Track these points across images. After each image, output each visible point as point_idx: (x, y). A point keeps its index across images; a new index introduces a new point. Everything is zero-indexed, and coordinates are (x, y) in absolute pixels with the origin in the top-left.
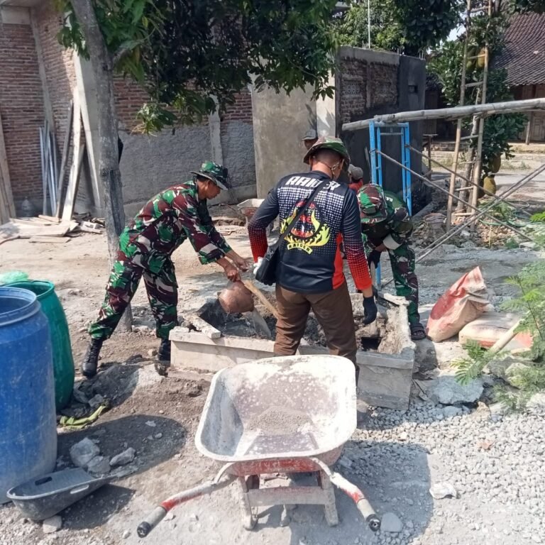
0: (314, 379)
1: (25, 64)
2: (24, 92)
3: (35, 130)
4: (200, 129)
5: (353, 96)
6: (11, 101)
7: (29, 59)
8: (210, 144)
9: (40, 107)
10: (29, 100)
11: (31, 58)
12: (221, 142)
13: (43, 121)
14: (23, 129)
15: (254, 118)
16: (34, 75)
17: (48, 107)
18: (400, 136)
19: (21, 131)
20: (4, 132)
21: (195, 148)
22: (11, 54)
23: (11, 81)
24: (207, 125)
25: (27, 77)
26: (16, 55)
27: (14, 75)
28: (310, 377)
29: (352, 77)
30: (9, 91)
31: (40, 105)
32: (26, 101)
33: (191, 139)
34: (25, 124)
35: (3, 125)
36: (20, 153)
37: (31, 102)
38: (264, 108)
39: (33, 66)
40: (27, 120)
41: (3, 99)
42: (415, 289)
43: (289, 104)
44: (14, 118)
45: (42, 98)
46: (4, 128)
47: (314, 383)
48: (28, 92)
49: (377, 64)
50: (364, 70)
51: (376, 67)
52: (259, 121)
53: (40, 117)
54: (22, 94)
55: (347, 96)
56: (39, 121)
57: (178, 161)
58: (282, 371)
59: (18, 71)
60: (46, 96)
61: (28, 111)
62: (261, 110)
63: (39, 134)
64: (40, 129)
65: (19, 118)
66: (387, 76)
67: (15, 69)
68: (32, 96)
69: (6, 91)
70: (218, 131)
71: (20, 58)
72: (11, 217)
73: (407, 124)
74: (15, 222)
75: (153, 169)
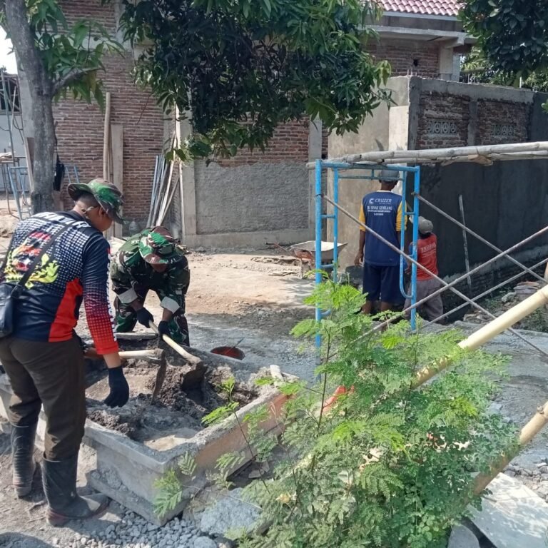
1: (151, 97)
2: (147, 123)
3: (153, 158)
4: (298, 165)
6: (134, 131)
8: (308, 180)
9: (159, 137)
10: (150, 130)
13: (160, 150)
14: (142, 157)
15: (329, 155)
16: (158, 107)
17: (166, 137)
19: (140, 158)
20: (124, 158)
21: (290, 184)
23: (135, 112)
25: (152, 109)
27: (139, 107)
29: (442, 114)
30: (133, 121)
31: (159, 135)
33: (288, 174)
34: (144, 152)
35: (124, 152)
36: (137, 178)
37: (152, 132)
38: (339, 145)
40: (146, 149)
41: (128, 129)
43: (363, 142)
44: (136, 146)
45: (162, 129)
46: (124, 155)
48: (150, 123)
49: (489, 100)
50: (466, 107)
51: (487, 103)
52: (333, 158)
53: (159, 146)
54: (145, 125)
55: (432, 136)
56: (157, 149)
57: (271, 196)
59: (143, 104)
60: (166, 126)
61: (148, 140)
62: (336, 147)
63: (155, 161)
64: (157, 157)
65: (139, 146)
66: (508, 115)
67: (141, 102)
68: (153, 127)
69: (130, 121)
72: (114, 236)
73: (417, 167)
74: (114, 241)
75: (243, 202)
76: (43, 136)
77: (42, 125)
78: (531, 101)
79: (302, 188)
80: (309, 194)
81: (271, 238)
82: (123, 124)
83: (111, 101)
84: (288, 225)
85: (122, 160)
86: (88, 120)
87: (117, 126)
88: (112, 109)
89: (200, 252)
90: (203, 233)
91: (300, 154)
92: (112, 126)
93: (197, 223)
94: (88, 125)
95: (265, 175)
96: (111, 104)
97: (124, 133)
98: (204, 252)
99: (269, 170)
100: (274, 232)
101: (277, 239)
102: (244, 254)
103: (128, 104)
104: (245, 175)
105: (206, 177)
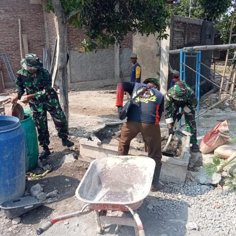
0: (137, 167)
1: (39, 21)
2: (38, 33)
3: (42, 49)
4: (110, 51)
5: (179, 38)
6: (32, 37)
7: (41, 19)
8: (114, 58)
9: (44, 40)
10: (39, 36)
11: (41, 18)
12: (119, 57)
13: (45, 45)
14: (37, 49)
15: (133, 47)
16: (42, 26)
17: (47, 39)
18: (196, 57)
19: (36, 50)
20: (29, 50)
21: (107, 60)
22: (33, 17)
23: (32, 28)
24: (114, 50)
25: (40, 27)
26: (35, 17)
27: (34, 25)
28: (135, 166)
29: (179, 30)
30: (32, 32)
31: (44, 39)
32: (39, 37)
33: (106, 55)
34: (37, 47)
35: (28, 47)
37: (41, 37)
38: (138, 43)
39: (42, 22)
40: (38, 45)
41: (29, 36)
42: (195, 129)
43: (149, 41)
44: (33, 44)
45: (45, 36)
46: (29, 48)
47: (137, 169)
48: (39, 33)
49: (191, 24)
50: (185, 26)
51: (191, 25)
52: (135, 48)
53: (44, 44)
54: (37, 34)
56: (43, 45)
57: (100, 65)
58: (123, 162)
59: (36, 24)
60: (47, 35)
61: (39, 41)
62: (136, 44)
63: (43, 51)
64: (44, 49)
65: (35, 44)
66: (196, 30)
67: (35, 23)
68: (41, 35)
69: (30, 32)
70: (118, 52)
71: (37, 19)
73: (200, 52)
75: (89, 68)
76: (64, 42)
77: (64, 37)
78: (202, 24)
79: (112, 61)
80: (115, 63)
81: (101, 83)
82: (27, 34)
83: (21, 23)
84: (107, 77)
85: (28, 50)
86: (11, 32)
87: (24, 35)
88: (22, 27)
89: (73, 91)
90: (73, 82)
91: (111, 46)
92: (22, 35)
93: (70, 78)
94: (10, 34)
95: (97, 56)
96: (21, 24)
97: (28, 38)
98: (74, 91)
99: (99, 54)
100: (102, 80)
101: (104, 83)
102: (92, 90)
103: (28, 24)
104: (89, 56)
105: (73, 58)
